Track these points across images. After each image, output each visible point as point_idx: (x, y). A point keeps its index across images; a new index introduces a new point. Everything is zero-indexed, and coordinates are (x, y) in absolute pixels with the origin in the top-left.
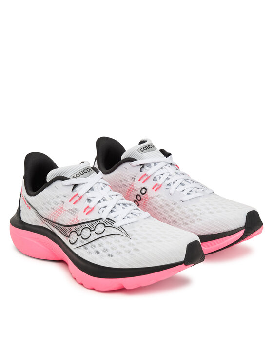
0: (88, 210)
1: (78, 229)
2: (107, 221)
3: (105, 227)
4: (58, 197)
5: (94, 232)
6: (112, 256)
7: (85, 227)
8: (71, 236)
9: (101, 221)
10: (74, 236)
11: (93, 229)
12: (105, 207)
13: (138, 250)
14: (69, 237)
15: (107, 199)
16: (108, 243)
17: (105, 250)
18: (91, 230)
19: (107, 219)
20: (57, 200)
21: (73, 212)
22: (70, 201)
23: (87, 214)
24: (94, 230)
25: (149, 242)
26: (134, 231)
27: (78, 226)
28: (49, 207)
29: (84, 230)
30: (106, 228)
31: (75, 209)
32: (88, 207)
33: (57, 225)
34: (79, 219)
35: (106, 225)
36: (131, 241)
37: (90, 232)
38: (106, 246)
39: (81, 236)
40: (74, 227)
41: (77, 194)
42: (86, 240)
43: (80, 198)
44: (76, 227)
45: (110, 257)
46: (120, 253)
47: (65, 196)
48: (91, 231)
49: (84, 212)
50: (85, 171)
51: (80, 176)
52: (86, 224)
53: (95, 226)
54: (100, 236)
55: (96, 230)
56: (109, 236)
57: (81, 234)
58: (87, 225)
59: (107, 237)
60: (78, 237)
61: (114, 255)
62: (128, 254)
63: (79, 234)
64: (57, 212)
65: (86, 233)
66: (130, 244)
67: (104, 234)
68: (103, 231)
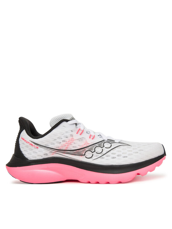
5: (104, 148)
8: (86, 154)
9: (105, 141)
10: (89, 154)
11: (103, 146)
14: (85, 155)
16: (118, 151)
17: (119, 155)
19: (108, 140)
20: (67, 134)
22: (77, 133)
23: (92, 139)
27: (91, 147)
28: (61, 141)
30: (112, 144)
31: (83, 138)
32: (91, 136)
33: (69, 152)
34: (89, 142)
37: (101, 149)
40: (87, 148)
41: (80, 129)
43: (83, 131)
44: (89, 147)
46: (131, 154)
47: (72, 131)
52: (96, 145)
53: (103, 144)
55: (106, 146)
57: (95, 151)
60: (93, 153)
63: (93, 151)
65: (99, 150)
66: (134, 149)
67: (112, 147)
68: (110, 146)
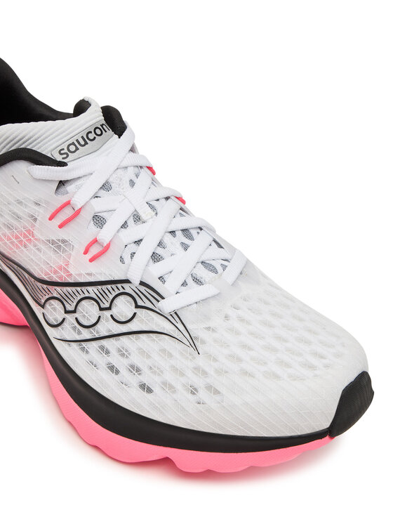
0: (95, 250)
1: (69, 297)
2: (143, 289)
3: (137, 306)
4: (20, 203)
5: (107, 314)
6: (150, 391)
7: (87, 295)
9: (127, 288)
11: (107, 305)
12: (138, 242)
13: (217, 392)
14: (43, 307)
15: (143, 216)
16: (141, 352)
17: (135, 369)
18: (102, 306)
19: (142, 283)
20: (19, 210)
21: (59, 247)
22: (50, 219)
23: (91, 260)
24: (109, 308)
25: (245, 373)
26: (208, 329)
27: (69, 289)
29: (83, 302)
30: (139, 311)
31: (64, 241)
32: (95, 241)
34: (72, 270)
35: (140, 303)
36: (201, 361)
37: (99, 313)
38: (136, 359)
39: (76, 315)
40: (58, 289)
41: (68, 203)
42: (86, 330)
43: (77, 213)
44: (64, 289)
45: (145, 393)
46: (171, 388)
47: (37, 204)
48: (101, 309)
49: (86, 252)
50: (92, 136)
51: (77, 149)
52: (90, 289)
53: (111, 297)
54: (124, 329)
55: (114, 311)
56: (145, 335)
57: (74, 311)
58: (92, 291)
59: (140, 335)
60: (67, 316)
61: (156, 389)
62: (190, 396)
63: (69, 308)
64: (17, 237)
65: (89, 311)
66: (197, 369)
67: (133, 326)
68: (130, 316)
